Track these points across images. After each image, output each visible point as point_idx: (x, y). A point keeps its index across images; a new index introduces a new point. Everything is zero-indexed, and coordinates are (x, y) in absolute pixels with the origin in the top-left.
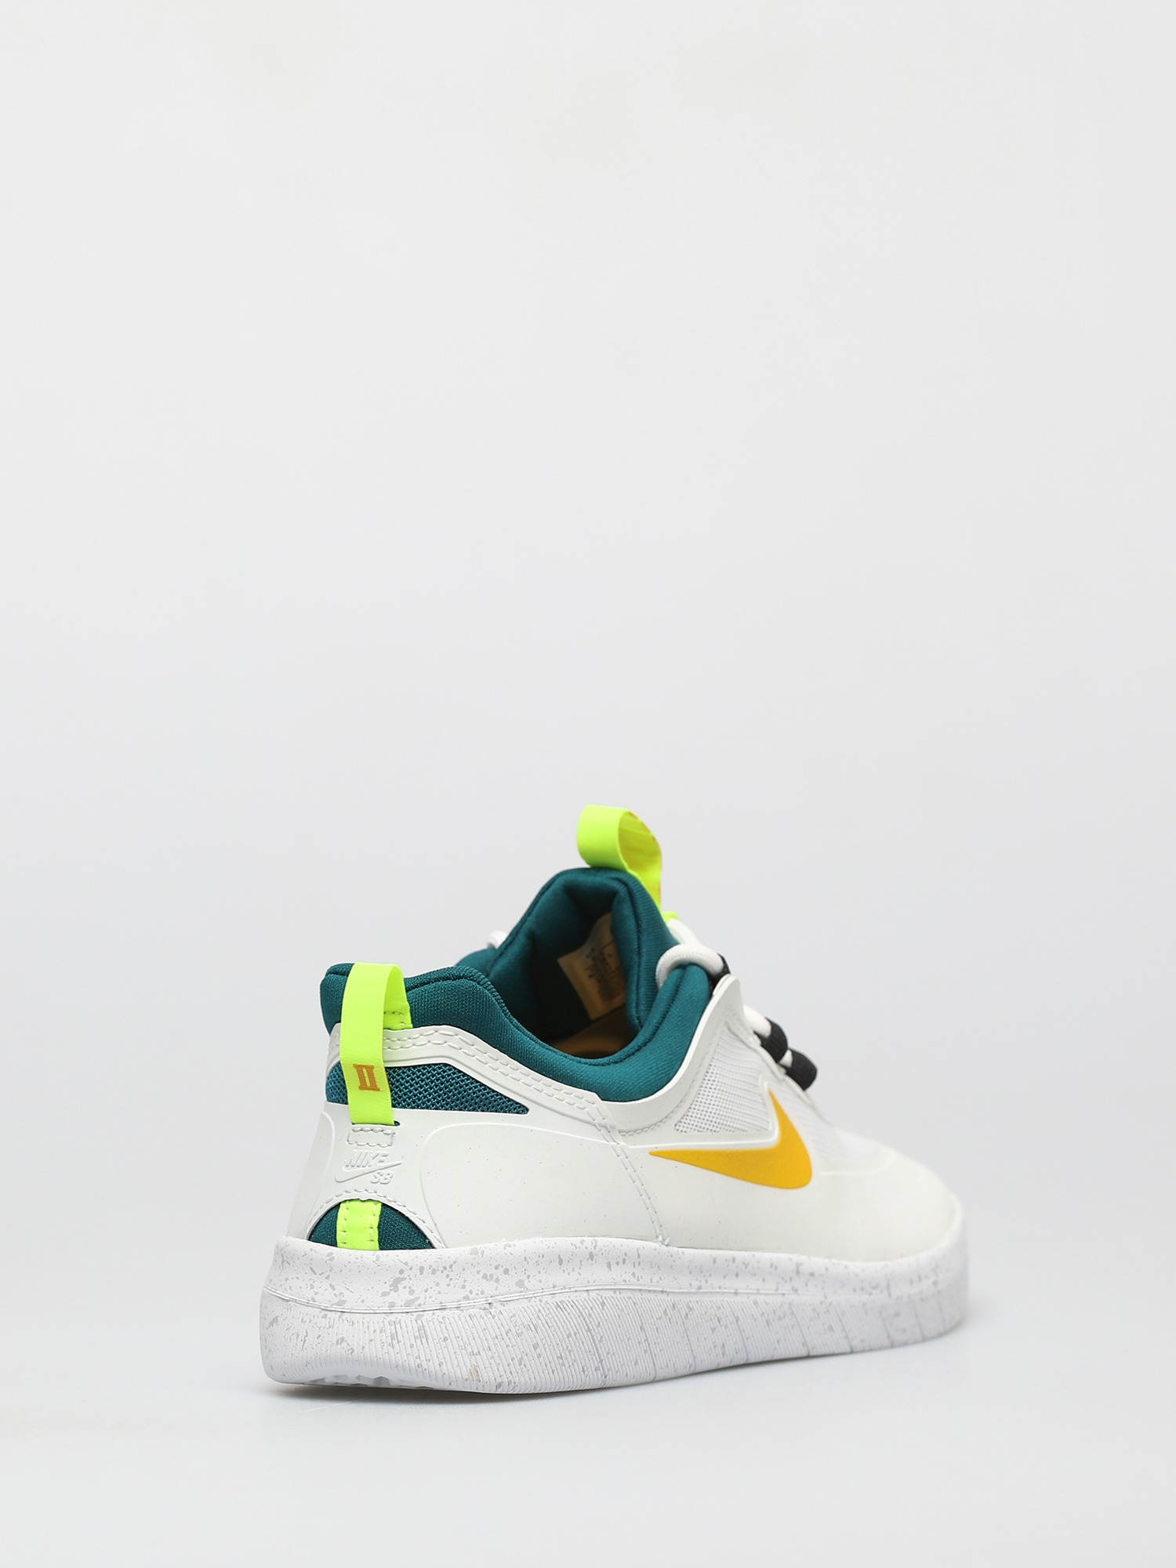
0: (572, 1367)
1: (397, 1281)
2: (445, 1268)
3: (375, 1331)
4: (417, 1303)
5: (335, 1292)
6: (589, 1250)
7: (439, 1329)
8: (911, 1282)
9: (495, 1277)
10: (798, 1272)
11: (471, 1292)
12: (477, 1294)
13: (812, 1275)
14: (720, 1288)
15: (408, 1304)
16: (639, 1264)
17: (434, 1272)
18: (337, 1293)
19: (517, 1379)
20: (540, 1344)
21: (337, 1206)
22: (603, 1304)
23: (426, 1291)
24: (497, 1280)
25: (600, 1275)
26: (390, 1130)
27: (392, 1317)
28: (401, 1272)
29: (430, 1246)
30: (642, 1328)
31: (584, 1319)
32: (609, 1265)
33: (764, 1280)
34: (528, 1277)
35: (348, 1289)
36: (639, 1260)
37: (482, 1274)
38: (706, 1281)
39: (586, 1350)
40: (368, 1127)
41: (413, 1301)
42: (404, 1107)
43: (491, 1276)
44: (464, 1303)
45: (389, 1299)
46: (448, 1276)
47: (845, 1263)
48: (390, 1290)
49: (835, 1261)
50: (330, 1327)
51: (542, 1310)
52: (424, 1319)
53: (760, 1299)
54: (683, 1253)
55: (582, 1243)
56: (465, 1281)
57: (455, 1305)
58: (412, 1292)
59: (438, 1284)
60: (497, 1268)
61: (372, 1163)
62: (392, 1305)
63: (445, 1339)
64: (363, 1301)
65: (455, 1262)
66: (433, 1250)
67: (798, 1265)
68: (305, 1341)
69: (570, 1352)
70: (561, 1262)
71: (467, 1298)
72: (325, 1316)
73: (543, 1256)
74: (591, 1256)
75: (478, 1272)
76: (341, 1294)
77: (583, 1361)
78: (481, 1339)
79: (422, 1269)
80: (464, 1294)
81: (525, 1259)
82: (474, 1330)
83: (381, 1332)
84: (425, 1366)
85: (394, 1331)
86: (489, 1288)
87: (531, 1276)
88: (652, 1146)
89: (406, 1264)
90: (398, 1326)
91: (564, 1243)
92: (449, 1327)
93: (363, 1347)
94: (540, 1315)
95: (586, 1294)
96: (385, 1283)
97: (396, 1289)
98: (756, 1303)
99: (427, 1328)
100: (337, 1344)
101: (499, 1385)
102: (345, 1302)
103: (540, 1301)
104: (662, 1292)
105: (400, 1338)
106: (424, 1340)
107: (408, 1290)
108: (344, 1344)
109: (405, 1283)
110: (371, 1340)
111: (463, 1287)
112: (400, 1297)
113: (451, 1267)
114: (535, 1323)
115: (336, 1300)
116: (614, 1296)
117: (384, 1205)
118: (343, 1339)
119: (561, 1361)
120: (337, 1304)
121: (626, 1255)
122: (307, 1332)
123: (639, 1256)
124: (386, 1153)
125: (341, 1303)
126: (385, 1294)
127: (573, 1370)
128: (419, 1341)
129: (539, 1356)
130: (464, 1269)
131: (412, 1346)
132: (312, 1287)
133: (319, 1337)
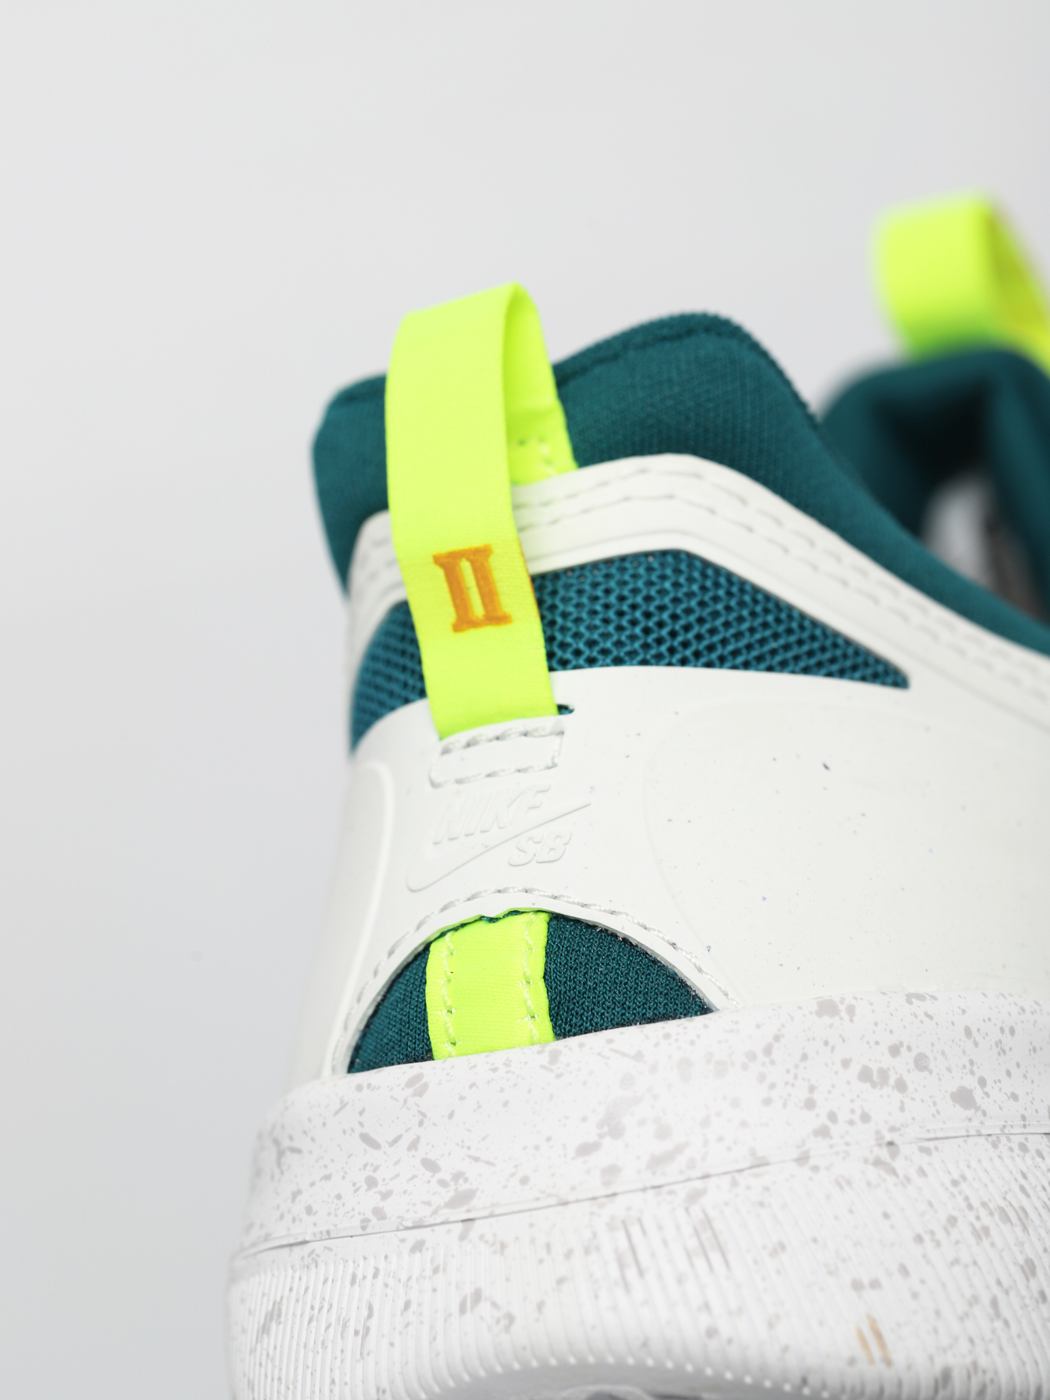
3: (568, 1255)
4: (683, 1159)
5: (438, 1176)
7: (753, 1225)
9: (893, 1077)
11: (833, 1117)
12: (851, 1122)
15: (657, 1162)
17: (719, 1074)
18: (448, 1177)
19: (988, 1362)
20: (1037, 1266)
21: (422, 954)
23: (706, 1123)
24: (901, 1086)
26: (547, 726)
27: (615, 1208)
28: (627, 1082)
29: (701, 1006)
35: (477, 1159)
37: (855, 1069)
41: (668, 1158)
43: (883, 1073)
45: (600, 1160)
46: (762, 1077)
48: (601, 1136)
50: (436, 1271)
51: (1031, 1175)
52: (707, 1200)
56: (812, 1089)
58: (663, 1132)
59: (737, 1103)
60: (895, 1051)
61: (512, 815)
62: (611, 1172)
64: (524, 1181)
65: (777, 1038)
68: (367, 1330)
71: (823, 1132)
72: (418, 1246)
73: (1012, 1032)
75: (846, 1063)
76: (457, 1176)
78: (879, 1244)
79: (685, 1069)
80: (815, 1124)
81: (968, 1032)
83: (587, 1251)
84: (725, 1330)
85: (623, 1244)
86: (882, 1104)
87: (990, 1082)
89: (638, 1061)
90: (635, 1230)
92: (782, 1217)
93: (540, 1306)
94: (1026, 1185)
96: (584, 1119)
97: (617, 1132)
99: (719, 1225)
100: (463, 1309)
102: (469, 1195)
103: (1022, 1147)
105: (646, 1262)
106: (715, 1257)
107: (651, 1127)
108: (484, 1308)
109: (641, 1111)
110: (561, 1281)
112: (633, 1151)
113: (768, 1050)
115: (447, 1194)
117: (553, 918)
118: (477, 1296)
120: (452, 1204)
122: (370, 1309)
126: (585, 1149)
128: (700, 1262)
130: (804, 1057)
131: (682, 1278)
132: (371, 1183)
133: (407, 1305)
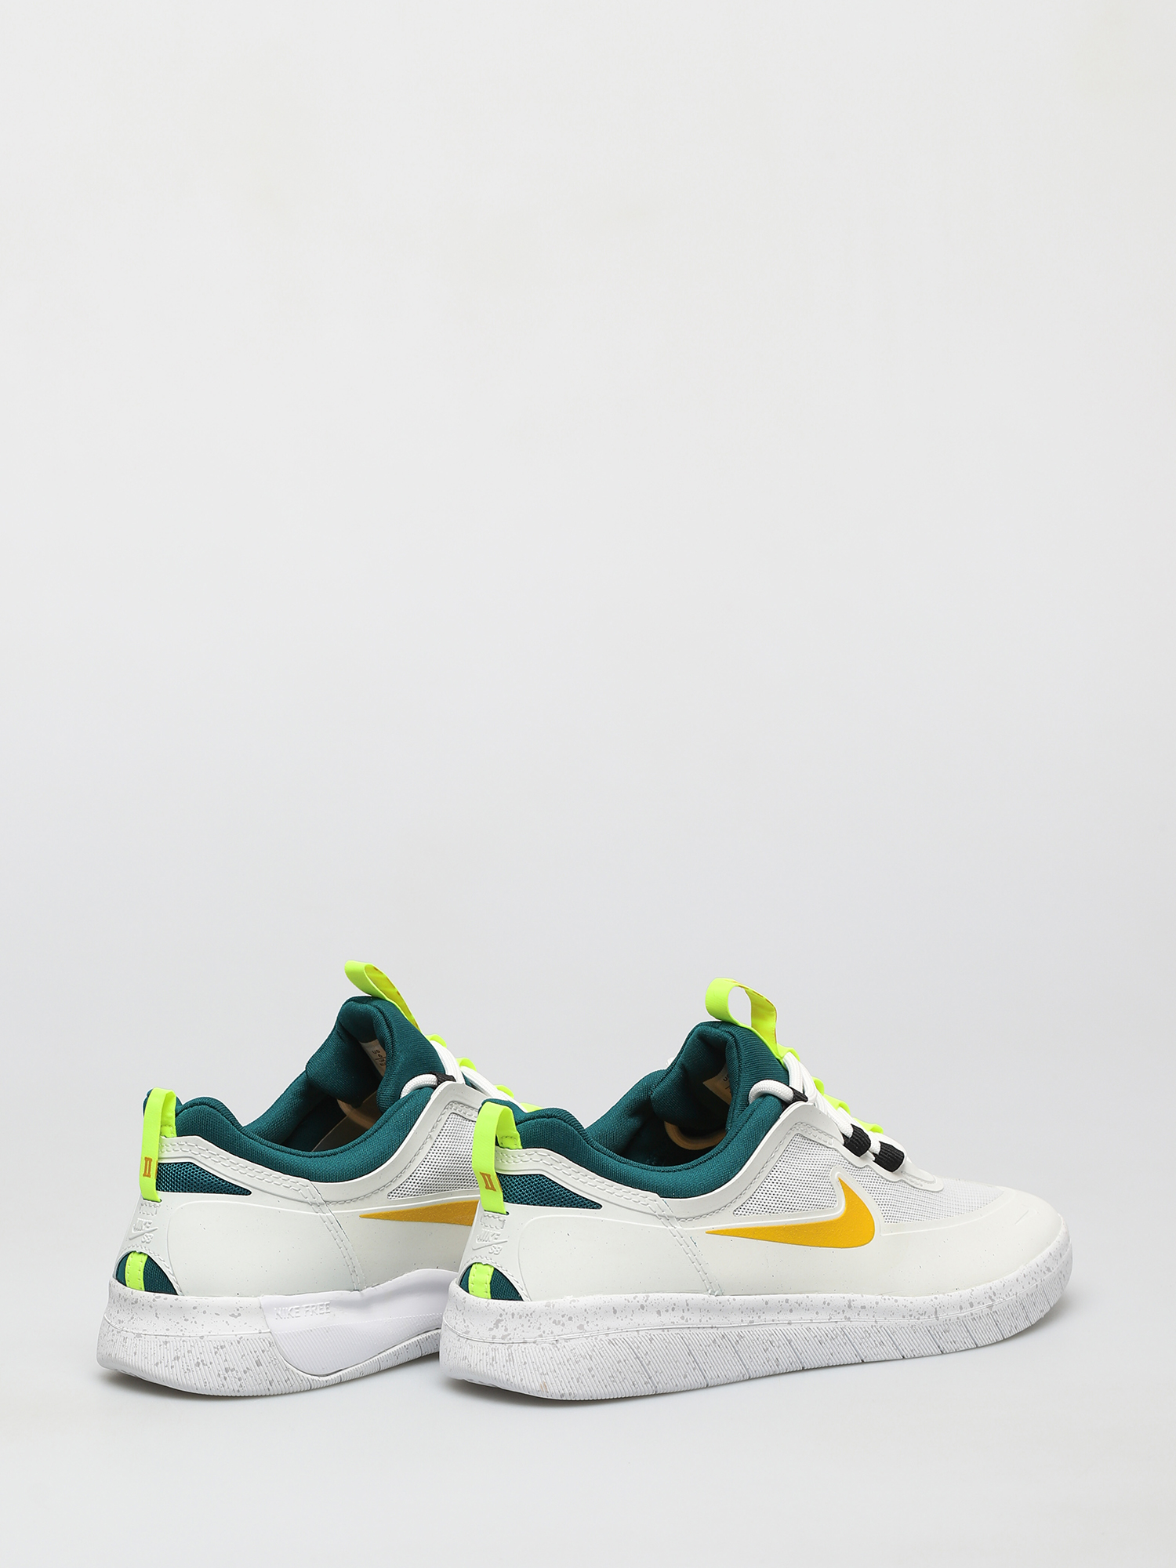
0: (623, 1383)
1: (499, 1321)
2: (527, 1315)
4: (509, 1337)
5: (465, 1324)
6: (640, 1303)
7: (521, 1356)
8: (961, 1308)
9: (561, 1323)
10: (850, 1306)
11: (544, 1332)
12: (548, 1334)
13: (863, 1307)
14: (773, 1321)
15: (503, 1338)
16: (688, 1310)
17: (520, 1317)
18: (466, 1326)
19: (576, 1392)
20: (594, 1368)
21: (471, 1266)
22: (651, 1340)
23: (515, 1330)
24: (563, 1325)
25: (652, 1319)
26: (502, 1217)
27: (493, 1346)
28: (501, 1315)
29: (520, 1299)
30: (690, 1353)
31: (633, 1350)
32: (659, 1312)
33: (817, 1313)
34: (588, 1322)
35: (472, 1324)
36: (688, 1307)
37: (552, 1320)
38: (759, 1317)
39: (635, 1371)
40: (491, 1214)
41: (506, 1336)
42: (513, 1203)
43: (559, 1322)
44: (539, 1339)
45: (493, 1333)
46: (529, 1320)
47: (895, 1298)
48: (494, 1327)
49: (887, 1297)
51: (597, 1345)
52: (512, 1348)
53: (812, 1326)
54: (734, 1300)
55: (634, 1298)
56: (541, 1324)
57: (533, 1340)
58: (506, 1330)
59: (522, 1326)
60: (563, 1316)
61: (491, 1239)
62: (494, 1338)
63: (525, 1363)
64: (479, 1333)
65: (535, 1311)
66: (521, 1302)
67: (850, 1301)
69: (620, 1373)
70: (615, 1312)
71: (541, 1336)
73: (600, 1308)
74: (642, 1307)
75: (550, 1319)
76: (468, 1326)
77: (633, 1378)
78: (549, 1365)
79: (513, 1315)
80: (539, 1334)
81: (586, 1310)
82: (544, 1358)
83: (487, 1355)
85: (494, 1355)
86: (557, 1329)
87: (590, 1322)
88: (709, 1228)
89: (504, 1310)
90: (497, 1352)
91: (618, 1299)
92: (528, 1355)
94: (595, 1348)
95: (636, 1333)
96: (492, 1322)
97: (497, 1327)
98: (809, 1329)
99: (514, 1355)
101: (562, 1396)
102: (469, 1332)
103: (596, 1339)
104: (712, 1327)
105: (498, 1361)
106: (512, 1363)
107: (504, 1328)
109: (503, 1323)
110: (481, 1360)
111: (539, 1328)
112: (499, 1332)
113: (531, 1314)
114: (590, 1354)
115: (465, 1330)
116: (662, 1333)
117: (495, 1269)
118: (466, 1357)
119: (612, 1379)
120: (465, 1333)
121: (675, 1304)
123: (687, 1305)
124: (499, 1233)
125: (467, 1332)
126: (491, 1329)
127: (624, 1385)
128: (508, 1363)
129: (593, 1376)
130: (541, 1316)
131: (504, 1366)
